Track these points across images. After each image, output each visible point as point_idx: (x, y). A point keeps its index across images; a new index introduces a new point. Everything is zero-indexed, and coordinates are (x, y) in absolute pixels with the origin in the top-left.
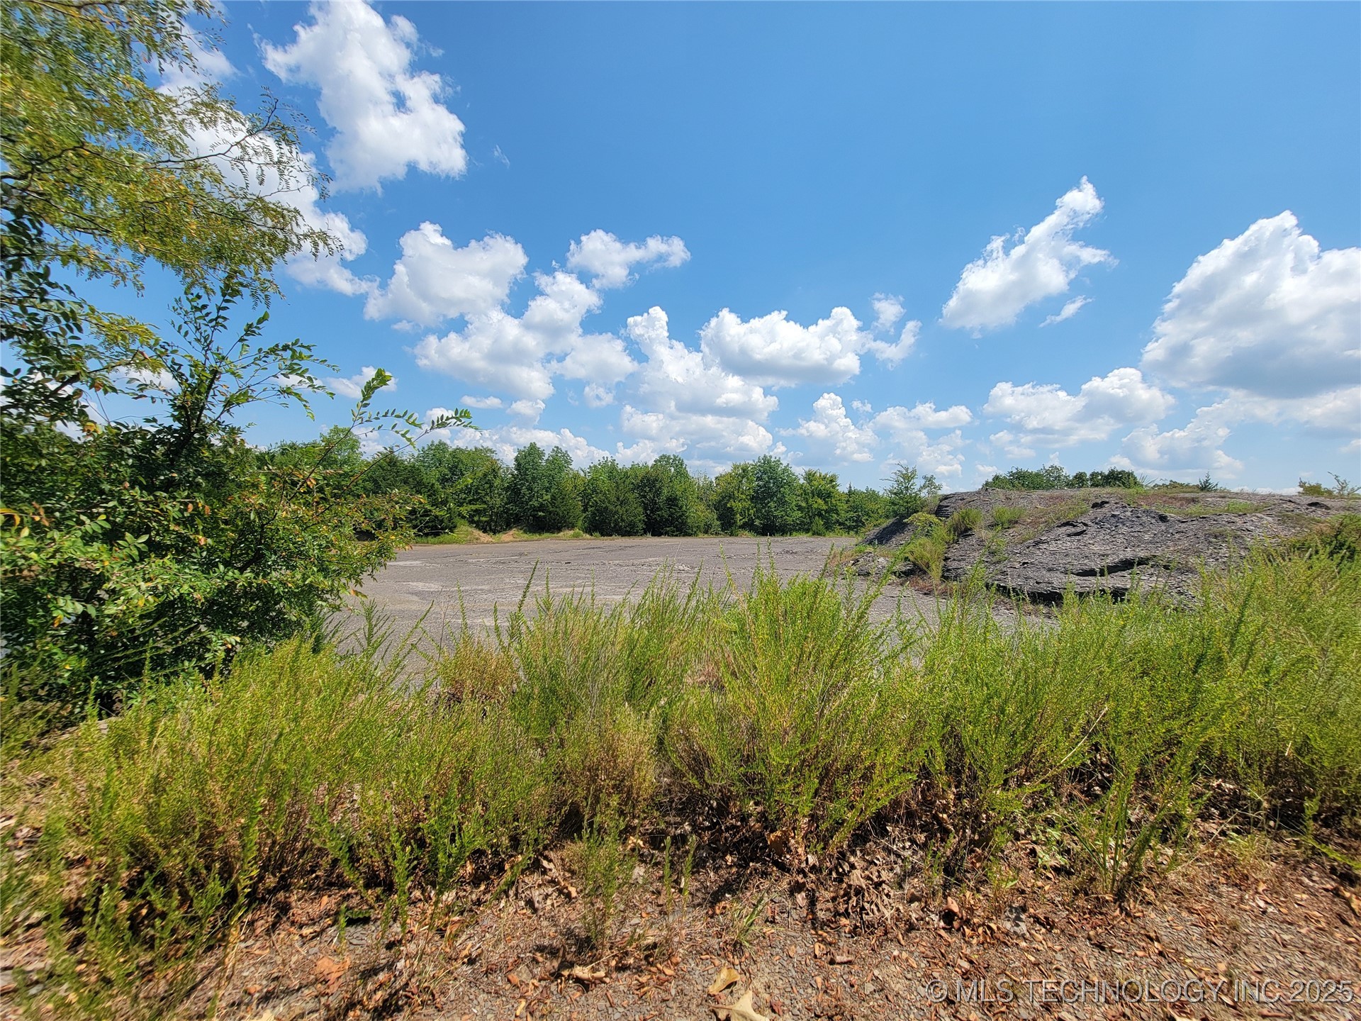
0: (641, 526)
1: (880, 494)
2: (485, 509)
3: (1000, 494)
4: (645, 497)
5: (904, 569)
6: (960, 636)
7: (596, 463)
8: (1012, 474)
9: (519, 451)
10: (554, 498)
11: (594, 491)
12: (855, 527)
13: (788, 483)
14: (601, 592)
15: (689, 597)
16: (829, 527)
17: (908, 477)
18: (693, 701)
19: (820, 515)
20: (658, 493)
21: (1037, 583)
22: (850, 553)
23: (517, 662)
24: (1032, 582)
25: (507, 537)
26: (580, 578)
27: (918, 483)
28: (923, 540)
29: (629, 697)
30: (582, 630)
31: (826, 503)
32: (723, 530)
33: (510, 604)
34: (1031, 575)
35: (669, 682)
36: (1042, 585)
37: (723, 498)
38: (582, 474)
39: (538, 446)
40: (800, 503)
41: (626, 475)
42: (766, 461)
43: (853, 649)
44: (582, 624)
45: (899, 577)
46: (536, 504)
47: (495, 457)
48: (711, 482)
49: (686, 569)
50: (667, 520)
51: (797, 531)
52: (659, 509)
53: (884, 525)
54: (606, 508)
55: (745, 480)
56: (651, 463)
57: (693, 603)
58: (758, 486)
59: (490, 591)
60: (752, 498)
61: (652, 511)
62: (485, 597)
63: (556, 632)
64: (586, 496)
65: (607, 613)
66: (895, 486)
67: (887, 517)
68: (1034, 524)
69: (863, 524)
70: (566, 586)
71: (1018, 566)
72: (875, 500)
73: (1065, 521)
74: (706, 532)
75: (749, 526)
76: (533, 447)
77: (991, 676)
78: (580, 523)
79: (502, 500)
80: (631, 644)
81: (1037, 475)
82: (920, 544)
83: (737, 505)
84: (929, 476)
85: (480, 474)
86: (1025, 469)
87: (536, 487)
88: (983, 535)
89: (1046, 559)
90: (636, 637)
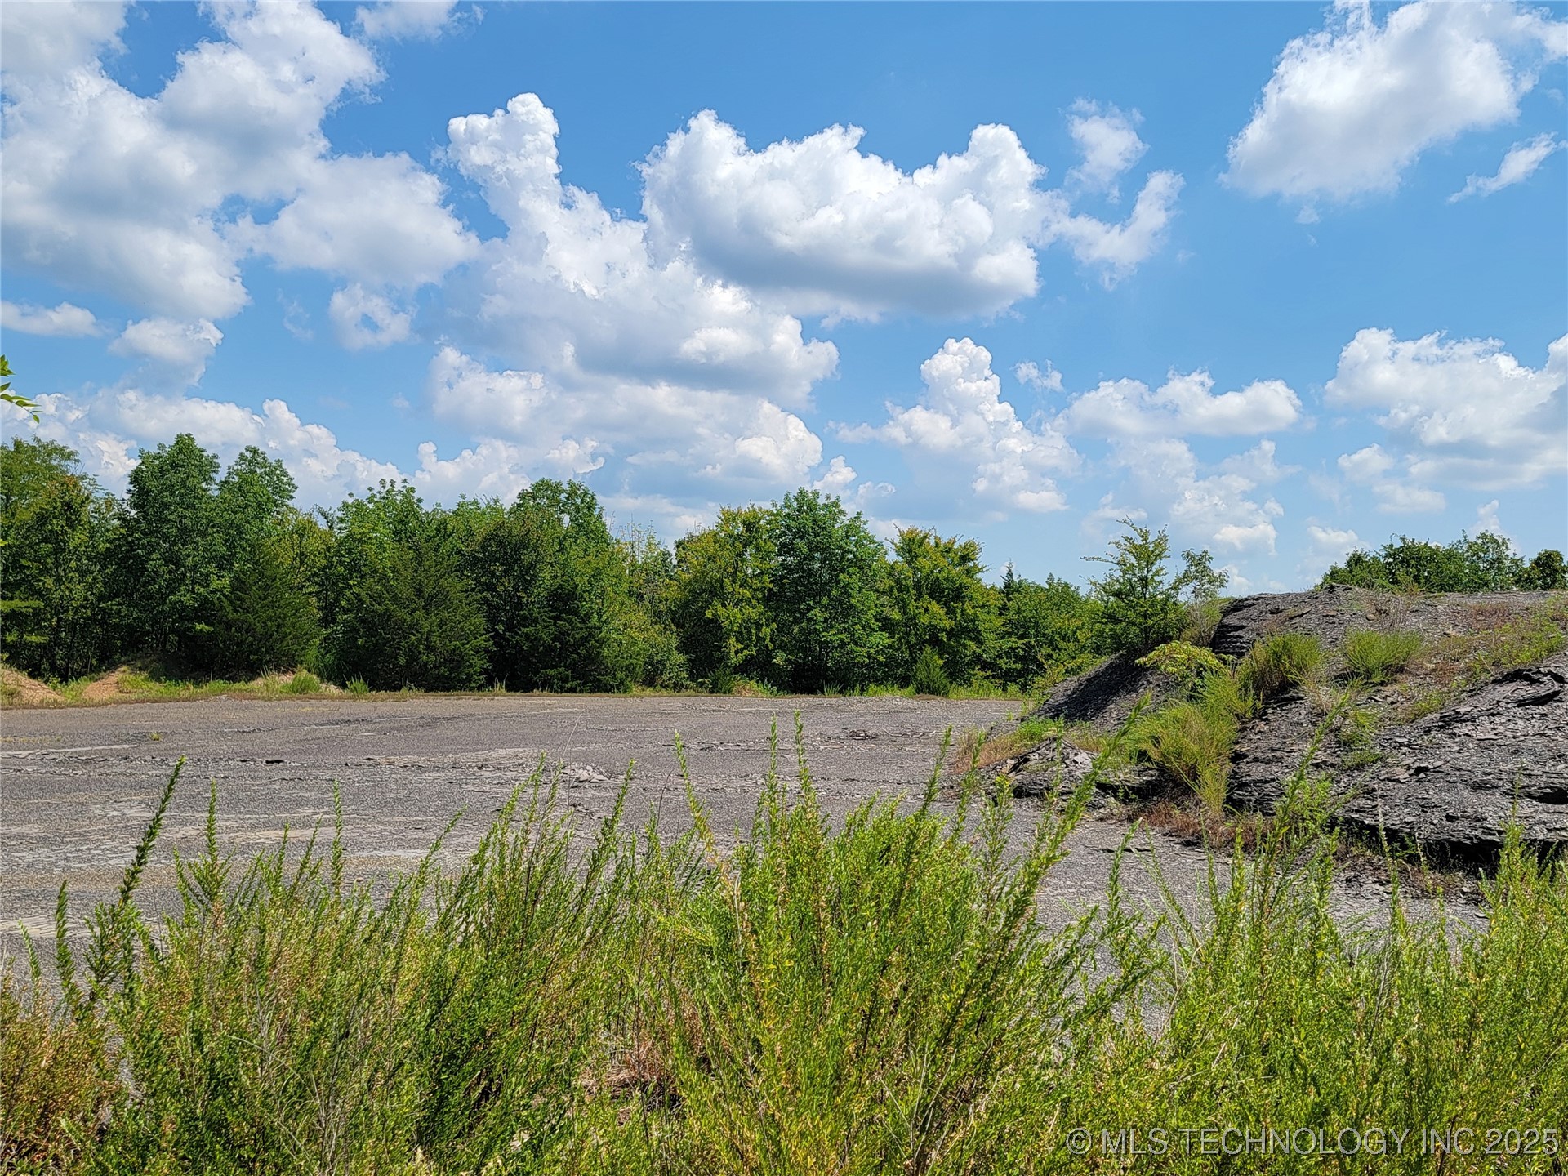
0: (479, 663)
1: (1083, 593)
2: (37, 612)
3: (1361, 600)
4: (491, 588)
5: (1136, 781)
6: (1255, 959)
7: (362, 495)
8: (1392, 553)
9: (145, 457)
10: (239, 584)
11: (355, 569)
12: (1020, 674)
13: (859, 562)
14: (365, 839)
15: (595, 859)
16: (956, 672)
17: (1147, 553)
18: (596, 1138)
19: (935, 642)
20: (527, 579)
21: (1450, 818)
22: (1006, 739)
23: (115, 1041)
24: (1436, 816)
25: (100, 689)
26: (305, 802)
27: (1171, 569)
28: (1183, 709)
29: (426, 1136)
30: (304, 952)
31: (950, 612)
32: (692, 677)
33: (100, 876)
34: (1435, 799)
35: (535, 1089)
36: (1460, 824)
37: (696, 595)
38: (322, 524)
39: (199, 443)
40: (887, 611)
41: (442, 530)
42: (805, 504)
43: (998, 992)
44: (306, 935)
45: (1125, 800)
46: (188, 600)
47: (73, 469)
48: (666, 554)
49: (596, 777)
50: (549, 649)
51: (879, 681)
52: (528, 621)
53: (1089, 671)
54: (387, 616)
55: (751, 550)
56: (509, 501)
57: (608, 871)
58: (783, 566)
59: (43, 840)
60: (769, 598)
61: (510, 627)
62: (28, 856)
63: (232, 962)
64: (329, 582)
65: (374, 906)
66: (1118, 574)
67: (1098, 650)
68: (1441, 673)
69: (1040, 665)
70: (267, 826)
71: (1404, 775)
72: (1070, 607)
73: (1509, 668)
74: (650, 682)
75: (759, 668)
76: (184, 445)
77: (1326, 1057)
78: (312, 653)
79: (90, 587)
80: (438, 989)
81: (1450, 555)
82: (1175, 720)
83: (731, 615)
84: (1197, 553)
85: (26, 516)
86: (1420, 541)
87: (191, 556)
88: (1324, 699)
89: (1470, 760)
90: (453, 969)
